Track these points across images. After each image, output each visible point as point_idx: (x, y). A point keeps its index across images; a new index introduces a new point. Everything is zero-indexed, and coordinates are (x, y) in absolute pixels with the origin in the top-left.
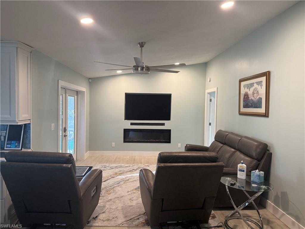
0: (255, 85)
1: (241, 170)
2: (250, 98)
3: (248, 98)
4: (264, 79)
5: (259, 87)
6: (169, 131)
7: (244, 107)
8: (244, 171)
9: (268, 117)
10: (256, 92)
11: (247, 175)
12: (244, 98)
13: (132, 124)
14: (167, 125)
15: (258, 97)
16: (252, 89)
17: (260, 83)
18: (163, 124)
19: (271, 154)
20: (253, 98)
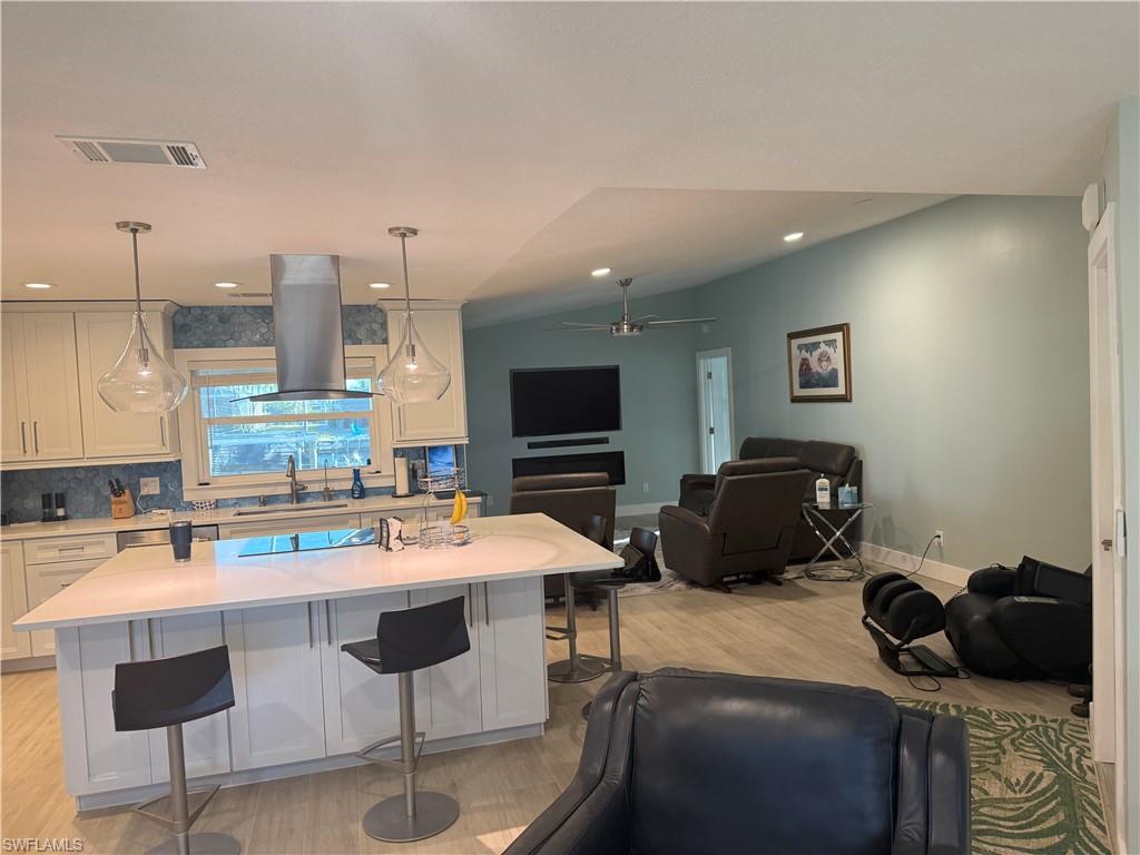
0: (822, 345)
1: (821, 489)
2: (814, 370)
3: (810, 369)
4: (838, 336)
5: (830, 350)
6: (620, 455)
7: (802, 387)
8: (826, 489)
9: (850, 401)
10: (824, 358)
11: (831, 495)
12: (801, 370)
13: (531, 446)
14: (615, 441)
15: (830, 368)
16: (816, 353)
17: (831, 343)
18: (605, 441)
19: (860, 463)
20: (820, 370)
